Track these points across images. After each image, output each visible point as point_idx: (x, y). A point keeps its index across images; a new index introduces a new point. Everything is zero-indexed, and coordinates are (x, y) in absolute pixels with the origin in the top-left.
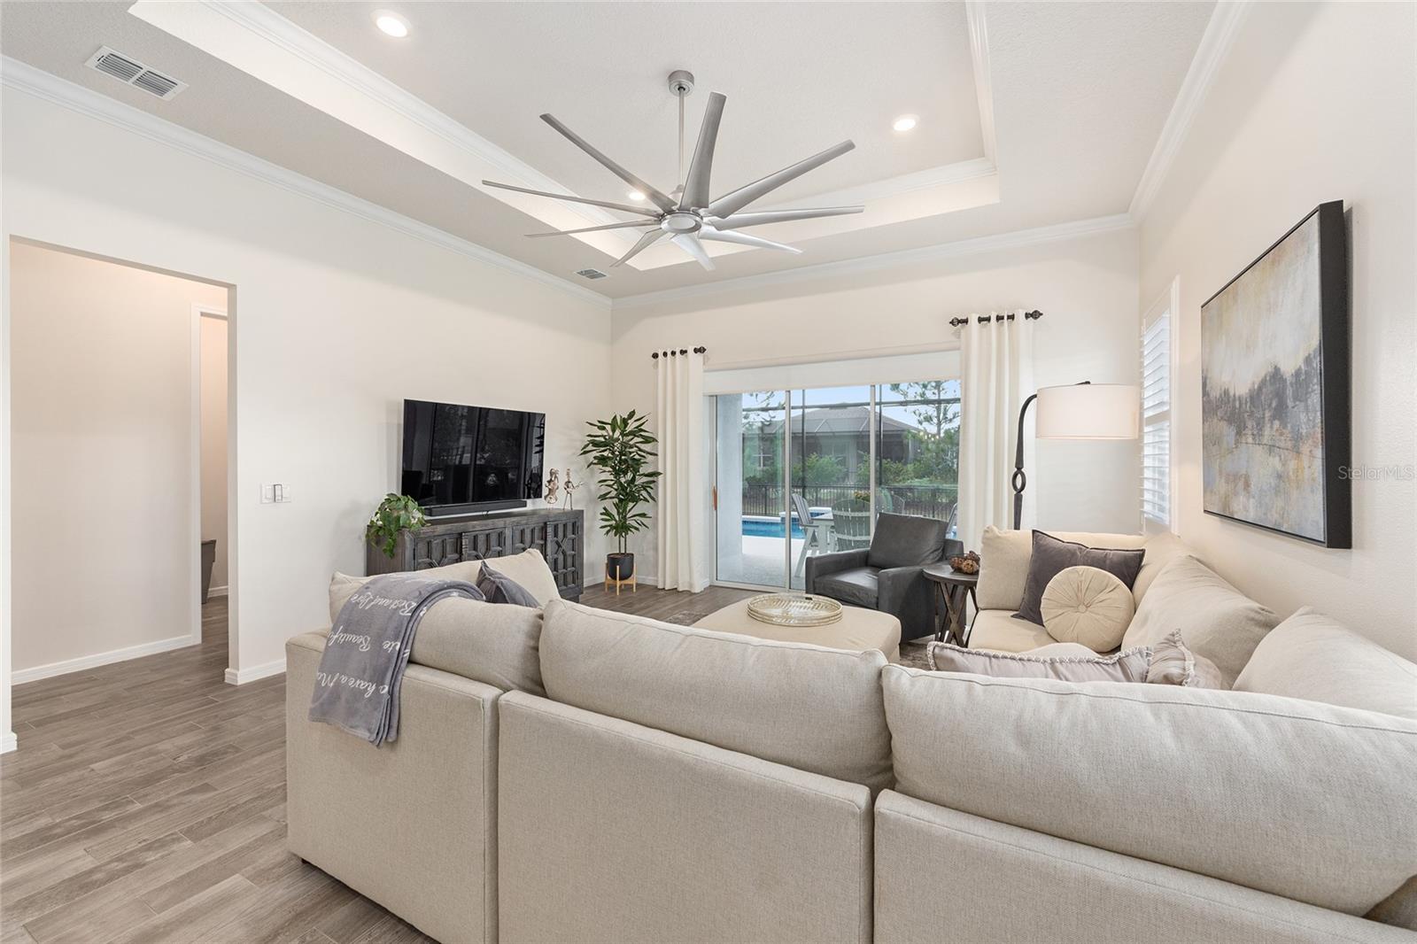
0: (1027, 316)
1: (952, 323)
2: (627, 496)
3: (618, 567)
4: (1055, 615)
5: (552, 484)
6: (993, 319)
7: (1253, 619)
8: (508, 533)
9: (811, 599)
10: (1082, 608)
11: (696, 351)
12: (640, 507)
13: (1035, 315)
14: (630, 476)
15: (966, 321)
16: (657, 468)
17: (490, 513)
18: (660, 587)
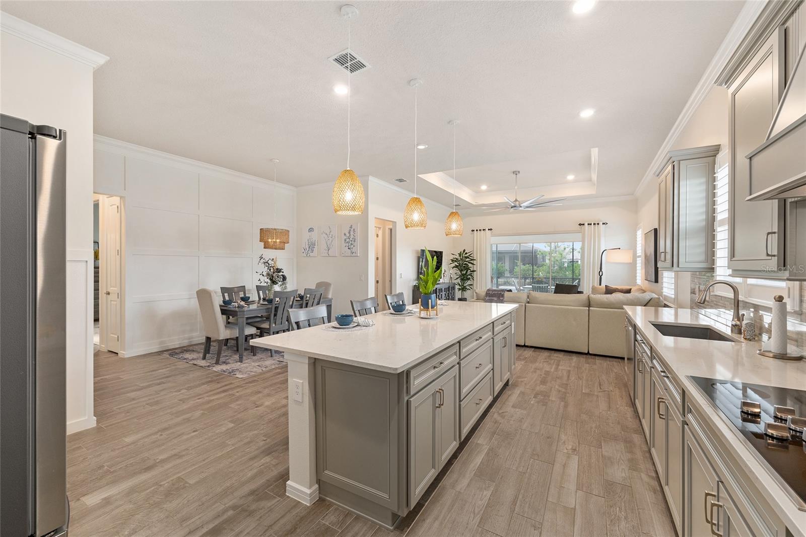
1: (579, 225)
2: (464, 278)
5: (444, 274)
6: (592, 224)
11: (488, 230)
14: (465, 272)
15: (584, 224)
16: (474, 269)
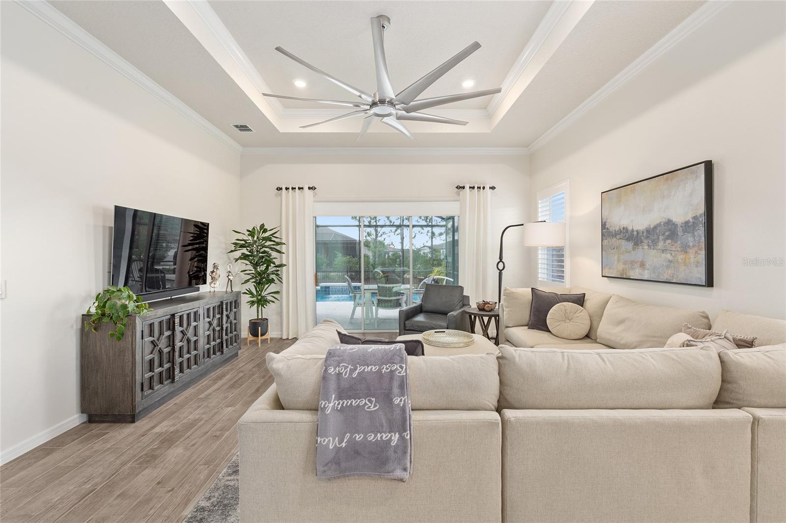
0: (490, 188)
1: (457, 188)
2: (262, 280)
3: (260, 328)
4: (556, 325)
5: (214, 274)
6: (476, 188)
7: (702, 316)
8: (201, 312)
9: (444, 332)
10: (568, 321)
11: (309, 188)
12: (272, 288)
13: (493, 188)
14: (263, 268)
15: (463, 188)
16: (282, 262)
17: (173, 297)
18: (284, 337)
